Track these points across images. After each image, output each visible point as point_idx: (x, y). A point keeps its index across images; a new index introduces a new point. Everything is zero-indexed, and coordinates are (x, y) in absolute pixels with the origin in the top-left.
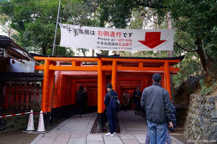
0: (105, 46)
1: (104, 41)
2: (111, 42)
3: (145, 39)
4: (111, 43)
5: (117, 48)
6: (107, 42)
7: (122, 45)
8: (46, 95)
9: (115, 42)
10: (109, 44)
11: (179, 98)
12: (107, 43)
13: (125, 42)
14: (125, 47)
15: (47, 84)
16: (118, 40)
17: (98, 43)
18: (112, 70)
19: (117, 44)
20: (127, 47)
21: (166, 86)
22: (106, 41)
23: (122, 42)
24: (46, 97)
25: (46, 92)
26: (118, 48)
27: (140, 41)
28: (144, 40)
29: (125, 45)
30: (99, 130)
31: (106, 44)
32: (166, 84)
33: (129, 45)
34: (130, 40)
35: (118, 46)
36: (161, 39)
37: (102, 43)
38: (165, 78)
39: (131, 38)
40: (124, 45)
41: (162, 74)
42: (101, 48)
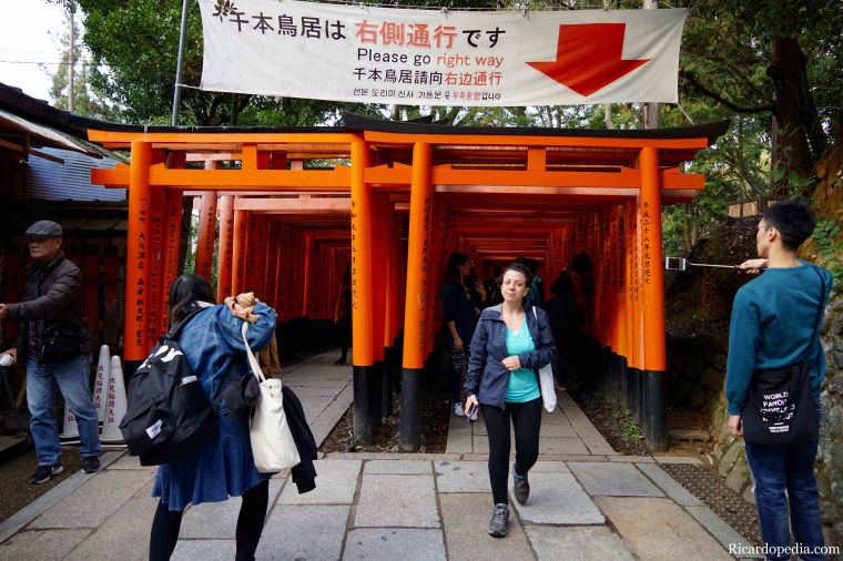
0: (389, 85)
1: (383, 67)
2: (414, 69)
3: (559, 55)
4: (413, 74)
5: (438, 94)
6: (398, 67)
7: (458, 81)
8: (140, 292)
9: (429, 68)
10: (406, 76)
11: (682, 298)
12: (398, 75)
13: (473, 69)
14: (473, 88)
15: (142, 245)
16: (442, 61)
17: (360, 72)
18: (410, 185)
19: (437, 77)
20: (481, 89)
21: (647, 255)
22: (390, 65)
23: (459, 69)
24: (141, 297)
25: (141, 280)
26: (443, 94)
27: (534, 65)
28: (554, 60)
29: (473, 81)
30: (358, 437)
31: (390, 76)
32: (647, 246)
33: (488, 82)
34: (492, 61)
35: (444, 87)
36: (627, 54)
37: (375, 72)
38: (639, 217)
39: (497, 52)
40: (466, 80)
41: (629, 204)
42: (370, 93)
